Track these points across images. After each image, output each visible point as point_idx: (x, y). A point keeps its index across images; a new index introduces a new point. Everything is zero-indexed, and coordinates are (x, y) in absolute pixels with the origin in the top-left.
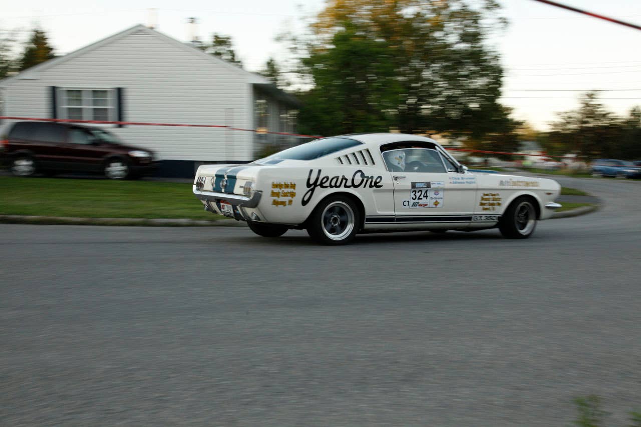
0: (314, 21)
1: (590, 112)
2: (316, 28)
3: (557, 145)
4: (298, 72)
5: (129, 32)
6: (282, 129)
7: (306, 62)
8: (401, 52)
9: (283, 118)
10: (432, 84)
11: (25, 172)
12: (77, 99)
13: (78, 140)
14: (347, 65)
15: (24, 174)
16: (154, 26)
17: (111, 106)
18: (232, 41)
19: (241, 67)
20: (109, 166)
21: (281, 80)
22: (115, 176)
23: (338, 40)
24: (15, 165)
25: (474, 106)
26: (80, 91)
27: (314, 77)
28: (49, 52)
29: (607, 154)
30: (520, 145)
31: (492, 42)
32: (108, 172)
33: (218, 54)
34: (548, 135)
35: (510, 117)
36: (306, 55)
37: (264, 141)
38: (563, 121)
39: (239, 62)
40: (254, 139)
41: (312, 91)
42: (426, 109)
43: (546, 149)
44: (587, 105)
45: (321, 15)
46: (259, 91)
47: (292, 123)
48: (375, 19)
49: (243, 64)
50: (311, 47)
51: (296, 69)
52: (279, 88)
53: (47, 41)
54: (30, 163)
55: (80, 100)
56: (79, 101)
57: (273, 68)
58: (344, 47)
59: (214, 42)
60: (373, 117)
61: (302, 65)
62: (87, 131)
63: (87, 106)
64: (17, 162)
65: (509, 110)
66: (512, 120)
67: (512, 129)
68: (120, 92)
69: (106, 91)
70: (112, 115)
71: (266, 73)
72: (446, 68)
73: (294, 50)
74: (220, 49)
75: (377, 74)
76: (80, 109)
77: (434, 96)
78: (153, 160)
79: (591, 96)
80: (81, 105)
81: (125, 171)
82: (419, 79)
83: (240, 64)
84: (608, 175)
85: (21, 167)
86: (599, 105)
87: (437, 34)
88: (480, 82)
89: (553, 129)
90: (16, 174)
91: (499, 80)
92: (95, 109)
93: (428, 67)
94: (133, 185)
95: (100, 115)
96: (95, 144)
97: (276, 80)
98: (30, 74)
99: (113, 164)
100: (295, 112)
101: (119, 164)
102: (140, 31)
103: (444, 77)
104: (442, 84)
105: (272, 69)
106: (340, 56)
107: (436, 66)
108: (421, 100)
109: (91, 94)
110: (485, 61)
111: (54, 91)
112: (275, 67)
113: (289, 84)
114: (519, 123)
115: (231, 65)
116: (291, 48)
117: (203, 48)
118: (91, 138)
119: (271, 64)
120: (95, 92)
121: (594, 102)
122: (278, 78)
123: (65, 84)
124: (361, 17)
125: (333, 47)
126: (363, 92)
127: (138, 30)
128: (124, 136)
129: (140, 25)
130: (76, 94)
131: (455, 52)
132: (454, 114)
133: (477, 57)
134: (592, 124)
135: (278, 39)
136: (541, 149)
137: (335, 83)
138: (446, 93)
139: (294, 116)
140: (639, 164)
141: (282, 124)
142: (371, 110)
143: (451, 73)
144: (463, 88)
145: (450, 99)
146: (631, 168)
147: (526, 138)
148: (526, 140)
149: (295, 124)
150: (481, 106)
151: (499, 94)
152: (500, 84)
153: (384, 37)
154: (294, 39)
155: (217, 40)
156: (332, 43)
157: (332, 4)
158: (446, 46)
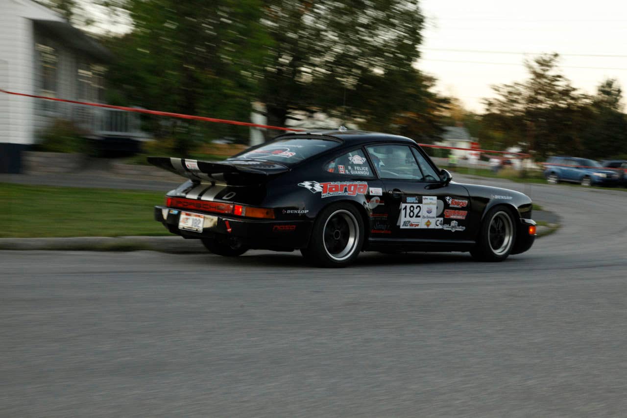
1: (543, 86)
3: (498, 135)
4: (104, 4)
6: (80, 94)
9: (82, 77)
10: (317, 34)
21: (77, 15)
25: (378, 71)
27: (132, 16)
29: (567, 150)
30: (444, 132)
34: (480, 119)
35: (432, 90)
37: (51, 113)
41: (127, 38)
42: (306, 74)
43: (477, 139)
44: (539, 76)
46: (42, 32)
47: (97, 87)
52: (76, 27)
60: (229, 83)
65: (431, 79)
66: (435, 95)
67: (434, 108)
72: (336, 11)
75: (231, 16)
77: (319, 53)
79: (544, 63)
82: (298, 25)
84: (564, 180)
86: (559, 76)
88: (385, 36)
89: (488, 110)
91: (418, 34)
97: (70, 14)
103: (334, 26)
104: (331, 36)
107: (322, 9)
108: (300, 58)
113: (89, 22)
114: (446, 101)
121: (551, 73)
122: (74, 10)
132: (349, 82)
134: (546, 104)
136: (472, 140)
137: (166, 25)
138: (338, 49)
139: (99, 75)
140: (612, 166)
141: (81, 85)
142: (222, 70)
143: (345, 19)
144: (361, 43)
145: (341, 60)
146: (598, 170)
147: (452, 122)
148: (453, 124)
149: (102, 87)
150: (389, 73)
151: (417, 55)
152: (418, 40)
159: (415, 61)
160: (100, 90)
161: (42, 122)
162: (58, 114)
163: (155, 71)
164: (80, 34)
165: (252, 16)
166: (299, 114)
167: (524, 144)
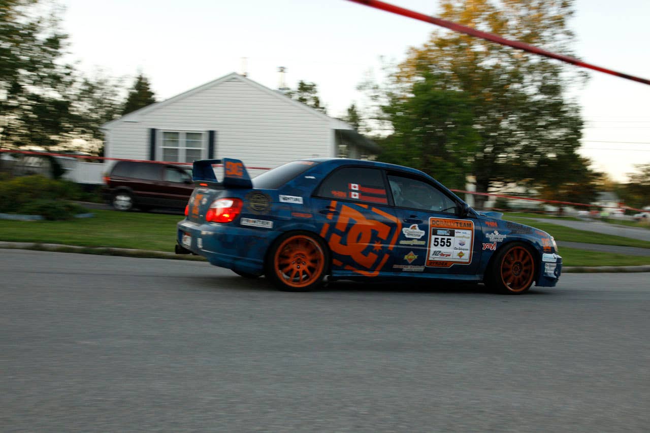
0: (396, 70)
3: (636, 197)
4: (378, 119)
5: (224, 79)
7: (385, 109)
8: (480, 101)
10: (510, 133)
11: (123, 206)
12: (173, 141)
13: (172, 179)
14: (427, 113)
15: (123, 208)
16: (246, 74)
17: (203, 147)
18: (317, 88)
19: (325, 113)
21: (362, 126)
23: (418, 89)
24: (116, 200)
25: (551, 155)
26: (177, 133)
27: (394, 125)
28: (150, 97)
30: (598, 195)
31: (571, 94)
33: (302, 100)
34: (625, 186)
35: (589, 168)
36: (386, 102)
38: (643, 174)
39: (323, 108)
41: (390, 137)
42: (502, 157)
43: (623, 200)
45: (401, 66)
46: (341, 136)
48: (454, 69)
49: (326, 110)
50: (390, 94)
51: (376, 116)
52: (360, 133)
53: (150, 87)
54: (128, 199)
55: (177, 142)
56: (175, 142)
57: (355, 114)
58: (424, 97)
59: (299, 89)
60: (451, 164)
61: (381, 112)
62: (181, 170)
63: (182, 147)
64: (119, 197)
65: (588, 161)
66: (591, 171)
67: (591, 179)
68: (212, 134)
69: (201, 134)
70: (204, 156)
71: (346, 119)
72: (524, 118)
73: (375, 98)
74: (306, 95)
75: (455, 122)
76: (177, 150)
77: (511, 145)
80: (177, 146)
82: (497, 128)
83: (324, 110)
85: (121, 202)
87: (516, 86)
88: (557, 133)
89: (631, 181)
90: (117, 208)
91: (579, 132)
92: (187, 150)
93: (505, 116)
95: (193, 156)
96: (187, 182)
97: (358, 126)
98: (133, 117)
100: (374, 157)
102: (234, 78)
103: (521, 127)
104: (520, 134)
105: (353, 116)
106: (420, 105)
107: (514, 118)
108: (498, 149)
109: (185, 136)
110: (565, 112)
111: (153, 132)
112: (357, 113)
113: (368, 130)
114: (598, 175)
115: (315, 111)
116: (372, 96)
117: (289, 95)
118: (185, 177)
119: (352, 111)
120: (189, 134)
122: (360, 124)
123: (163, 126)
124: (442, 68)
125: (412, 96)
127: (232, 78)
129: (234, 74)
130: (173, 136)
131: (535, 104)
132: (532, 163)
133: (556, 109)
135: (360, 88)
136: (619, 201)
137: (414, 130)
138: (524, 143)
142: (447, 157)
143: (529, 123)
144: (540, 138)
145: (527, 149)
147: (604, 189)
148: (604, 191)
150: (559, 156)
151: (578, 145)
152: (580, 135)
153: (464, 87)
154: (376, 88)
155: (303, 88)
156: (412, 92)
157: (414, 56)
158: (525, 97)
159: (578, 149)
163: (406, 158)
164: (361, 137)
166: (497, 184)
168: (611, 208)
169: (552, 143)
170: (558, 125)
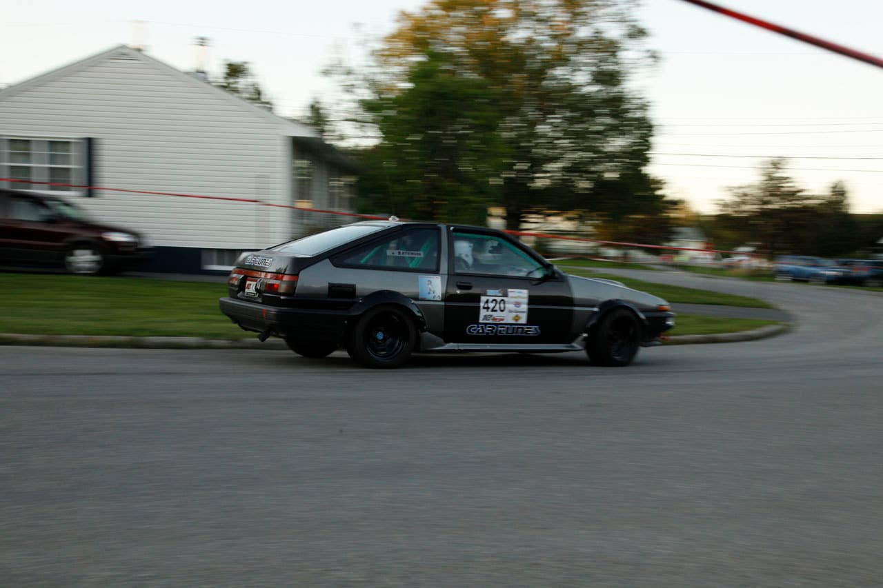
0: (379, 46)
1: (774, 187)
2: (383, 57)
3: (727, 234)
4: (356, 120)
5: (107, 55)
6: (331, 204)
7: (368, 106)
8: (508, 95)
9: (333, 187)
10: (551, 142)
12: (23, 154)
13: (25, 215)
14: (430, 112)
16: (141, 47)
17: (75, 164)
19: (271, 110)
20: (72, 255)
21: (329, 131)
22: (80, 269)
23: (417, 75)
25: (611, 175)
26: (26, 142)
27: (381, 129)
29: (800, 248)
30: (675, 233)
31: (636, 84)
32: (70, 263)
34: (713, 219)
36: (367, 95)
37: (305, 221)
38: (737, 199)
39: (267, 103)
40: (293, 217)
41: (375, 149)
42: (541, 182)
43: (712, 239)
44: (771, 179)
45: (390, 39)
46: (300, 147)
47: (348, 196)
48: (468, 45)
49: (273, 106)
50: (373, 85)
51: (351, 116)
52: (328, 142)
55: (28, 155)
56: (27, 156)
57: (318, 113)
58: (427, 87)
59: (227, 72)
60: (466, 189)
61: (361, 111)
62: (38, 201)
63: (39, 164)
65: (660, 182)
67: (662, 209)
68: (90, 144)
69: (68, 143)
70: (77, 178)
71: (308, 121)
72: (571, 121)
73: (349, 89)
75: (473, 126)
76: (28, 168)
77: (552, 160)
78: (139, 247)
79: (776, 165)
80: (29, 163)
81: (98, 262)
82: (532, 135)
83: (269, 106)
84: (800, 278)
86: (789, 178)
87: (559, 72)
88: (617, 143)
89: (721, 210)
91: (647, 141)
92: (51, 169)
93: (544, 119)
94: (107, 283)
95: (59, 178)
96: (52, 221)
97: (322, 131)
99: (78, 252)
100: (352, 179)
101: (88, 252)
102: (124, 54)
103: (568, 134)
104: (565, 143)
105: (317, 117)
106: (420, 99)
107: (556, 119)
108: (537, 164)
109: (46, 146)
110: (627, 111)
112: (321, 111)
113: (342, 138)
114: (674, 203)
115: (255, 107)
116: (345, 86)
118: (44, 212)
119: (315, 108)
120: (53, 144)
121: (781, 174)
122: (327, 128)
123: (7, 130)
124: (447, 43)
125: (409, 85)
126: (452, 153)
127: (121, 54)
128: (96, 209)
129: (124, 47)
130: (23, 146)
131: (585, 97)
132: (584, 185)
133: (616, 105)
134: (777, 204)
135: (326, 73)
136: (705, 240)
138: (571, 156)
139: (351, 185)
140: (845, 264)
141: (332, 196)
142: (462, 178)
143: (578, 127)
144: (595, 149)
145: (577, 168)
146: (830, 269)
147: (682, 223)
148: (682, 226)
149: (353, 195)
150: (621, 176)
151: (647, 160)
152: (648, 146)
153: (486, 74)
154: (349, 72)
155: (235, 70)
156: (410, 80)
157: (408, 24)
158: (571, 88)
159: (645, 165)
160: (351, 199)
161: (296, 230)
162: (311, 222)
163: (399, 179)
164: (331, 148)
165: (491, 127)
166: (533, 218)
167: (757, 243)
168: (693, 250)
169: (611, 157)
170: (617, 130)
